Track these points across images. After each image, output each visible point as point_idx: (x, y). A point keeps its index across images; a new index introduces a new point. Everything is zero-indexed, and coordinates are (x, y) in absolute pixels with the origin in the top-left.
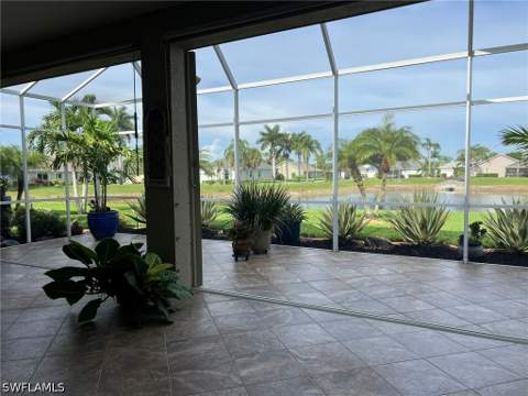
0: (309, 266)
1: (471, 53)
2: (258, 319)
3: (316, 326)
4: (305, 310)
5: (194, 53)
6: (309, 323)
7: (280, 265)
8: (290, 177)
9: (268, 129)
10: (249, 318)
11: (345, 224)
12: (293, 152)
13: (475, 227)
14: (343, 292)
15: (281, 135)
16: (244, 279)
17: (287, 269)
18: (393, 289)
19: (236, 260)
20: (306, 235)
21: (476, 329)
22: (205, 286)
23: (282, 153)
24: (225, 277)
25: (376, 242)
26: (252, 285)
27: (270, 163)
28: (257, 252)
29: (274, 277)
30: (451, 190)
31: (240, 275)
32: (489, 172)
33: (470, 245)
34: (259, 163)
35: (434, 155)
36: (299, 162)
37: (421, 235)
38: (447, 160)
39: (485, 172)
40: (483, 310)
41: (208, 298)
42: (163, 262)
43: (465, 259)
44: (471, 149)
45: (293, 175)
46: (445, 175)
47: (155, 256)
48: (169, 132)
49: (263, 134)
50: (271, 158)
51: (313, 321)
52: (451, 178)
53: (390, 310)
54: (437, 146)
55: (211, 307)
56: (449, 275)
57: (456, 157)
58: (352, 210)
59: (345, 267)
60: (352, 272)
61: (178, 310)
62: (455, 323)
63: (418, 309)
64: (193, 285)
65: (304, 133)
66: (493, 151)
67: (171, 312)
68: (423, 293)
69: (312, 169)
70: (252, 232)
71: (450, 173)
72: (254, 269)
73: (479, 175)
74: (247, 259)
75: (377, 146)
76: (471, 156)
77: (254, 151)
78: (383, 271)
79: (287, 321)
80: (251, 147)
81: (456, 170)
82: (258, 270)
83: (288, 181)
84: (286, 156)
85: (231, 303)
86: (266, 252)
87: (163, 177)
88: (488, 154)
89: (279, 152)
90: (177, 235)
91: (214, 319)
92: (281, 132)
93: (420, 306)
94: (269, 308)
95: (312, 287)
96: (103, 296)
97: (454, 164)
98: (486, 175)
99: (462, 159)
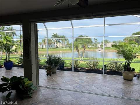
0: (66, 77)
1: (104, 25)
2: (55, 95)
3: (69, 95)
4: (67, 91)
5: (37, 24)
6: (67, 95)
7: (59, 77)
8: (60, 47)
9: (54, 34)
10: (53, 94)
11: (75, 64)
12: (61, 40)
13: (105, 66)
14: (75, 85)
15: (58, 36)
16: (50, 82)
17: (61, 78)
18: (87, 83)
19: (48, 76)
20: (65, 67)
21: (105, 94)
22: (40, 85)
23: (58, 41)
24: (45, 81)
25: (83, 69)
26: (52, 84)
27: (55, 43)
28: (53, 73)
29: (58, 81)
30: (100, 51)
31: (49, 81)
32: (109, 46)
33: (104, 70)
34: (52, 43)
35: (96, 42)
36: (63, 43)
37: (93, 67)
38: (99, 43)
39: (108, 46)
40: (107, 88)
41: (41, 88)
42: (29, 81)
43: (103, 74)
44: (105, 41)
45: (61, 46)
46: (98, 47)
47: (27, 79)
48: (30, 45)
49: (53, 36)
50: (55, 42)
51: (68, 94)
52: (100, 48)
53: (86, 90)
54: (97, 40)
55: (42, 91)
56: (100, 79)
57: (101, 42)
58: (77, 61)
59: (75, 77)
60: (77, 78)
61: (33, 93)
62: (101, 92)
63: (93, 89)
64: (37, 85)
65: (63, 35)
66: (109, 41)
67: (31, 93)
68: (94, 84)
69: (66, 45)
70: (52, 68)
71: (100, 46)
72: (52, 79)
73: (106, 47)
74: (50, 75)
75: (82, 43)
76: (105, 42)
77: (50, 40)
78: (85, 78)
79: (62, 95)
80: (49, 39)
81: (101, 46)
82: (54, 79)
83: (60, 48)
84: (59, 42)
85: (47, 90)
86: (55, 73)
87: (29, 57)
88: (108, 42)
89: (57, 40)
90: (32, 72)
91: (43, 95)
92: (57, 35)
93: (93, 88)
94: (57, 91)
95: (68, 84)
96: (12, 91)
97: (100, 44)
98: (108, 47)
99: (102, 43)
